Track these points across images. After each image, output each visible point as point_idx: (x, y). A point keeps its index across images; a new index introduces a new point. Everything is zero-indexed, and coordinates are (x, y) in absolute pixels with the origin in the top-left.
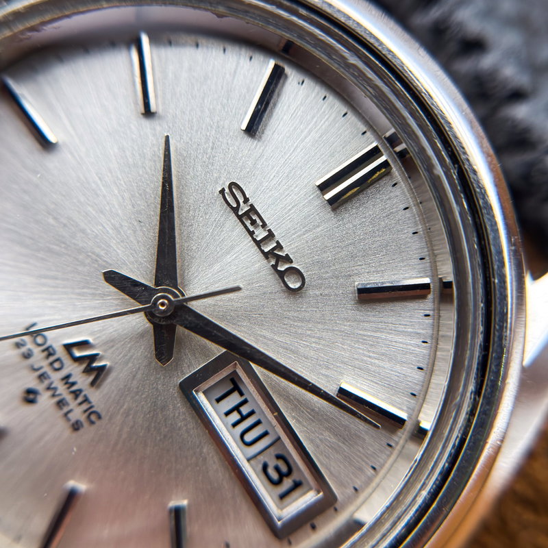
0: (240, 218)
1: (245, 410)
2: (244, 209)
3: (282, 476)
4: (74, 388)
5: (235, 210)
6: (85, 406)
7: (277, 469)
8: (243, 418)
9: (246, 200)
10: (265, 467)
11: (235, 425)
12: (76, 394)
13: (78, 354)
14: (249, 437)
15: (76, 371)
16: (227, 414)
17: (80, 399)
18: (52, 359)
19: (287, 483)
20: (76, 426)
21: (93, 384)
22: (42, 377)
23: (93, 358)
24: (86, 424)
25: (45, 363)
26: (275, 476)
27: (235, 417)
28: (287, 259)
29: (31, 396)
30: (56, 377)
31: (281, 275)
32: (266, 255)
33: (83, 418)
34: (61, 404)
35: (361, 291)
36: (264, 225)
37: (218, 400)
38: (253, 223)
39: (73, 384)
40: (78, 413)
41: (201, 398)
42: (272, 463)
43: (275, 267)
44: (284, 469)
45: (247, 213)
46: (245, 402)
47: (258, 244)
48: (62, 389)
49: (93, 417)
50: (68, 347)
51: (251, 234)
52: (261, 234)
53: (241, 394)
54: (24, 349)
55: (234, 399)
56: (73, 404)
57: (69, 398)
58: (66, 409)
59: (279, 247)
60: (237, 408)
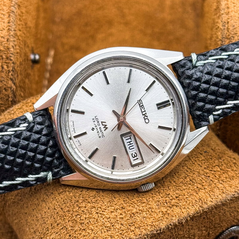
0: (140, 106)
1: (131, 143)
2: (141, 105)
3: (135, 156)
4: (101, 130)
5: (139, 105)
6: (102, 134)
7: (134, 155)
8: (130, 144)
9: (142, 103)
10: (132, 154)
11: (128, 145)
12: (101, 131)
13: (103, 124)
14: (130, 148)
15: (102, 127)
16: (127, 143)
17: (102, 132)
18: (98, 123)
19: (136, 158)
20: (100, 137)
21: (105, 130)
22: (96, 126)
23: (106, 125)
24: (101, 137)
25: (97, 124)
26: (134, 156)
27: (129, 143)
28: (147, 116)
29: (93, 129)
30: (98, 127)
31: (145, 119)
32: (143, 115)
33: (101, 136)
34: (98, 132)
35: (159, 126)
36: (144, 109)
37: (126, 140)
38: (142, 108)
39: (101, 129)
40: (100, 135)
41: (124, 138)
42: (134, 154)
43: (144, 117)
44: (136, 155)
45: (141, 106)
46: (132, 141)
47: (142, 112)
48: (99, 130)
49: (103, 136)
50: (102, 122)
51: (141, 110)
52: (143, 110)
53: (131, 140)
54: (94, 120)
55: (130, 140)
56: (100, 133)
57: (100, 132)
58: (98, 133)
59: (146, 114)
60: (130, 142)
